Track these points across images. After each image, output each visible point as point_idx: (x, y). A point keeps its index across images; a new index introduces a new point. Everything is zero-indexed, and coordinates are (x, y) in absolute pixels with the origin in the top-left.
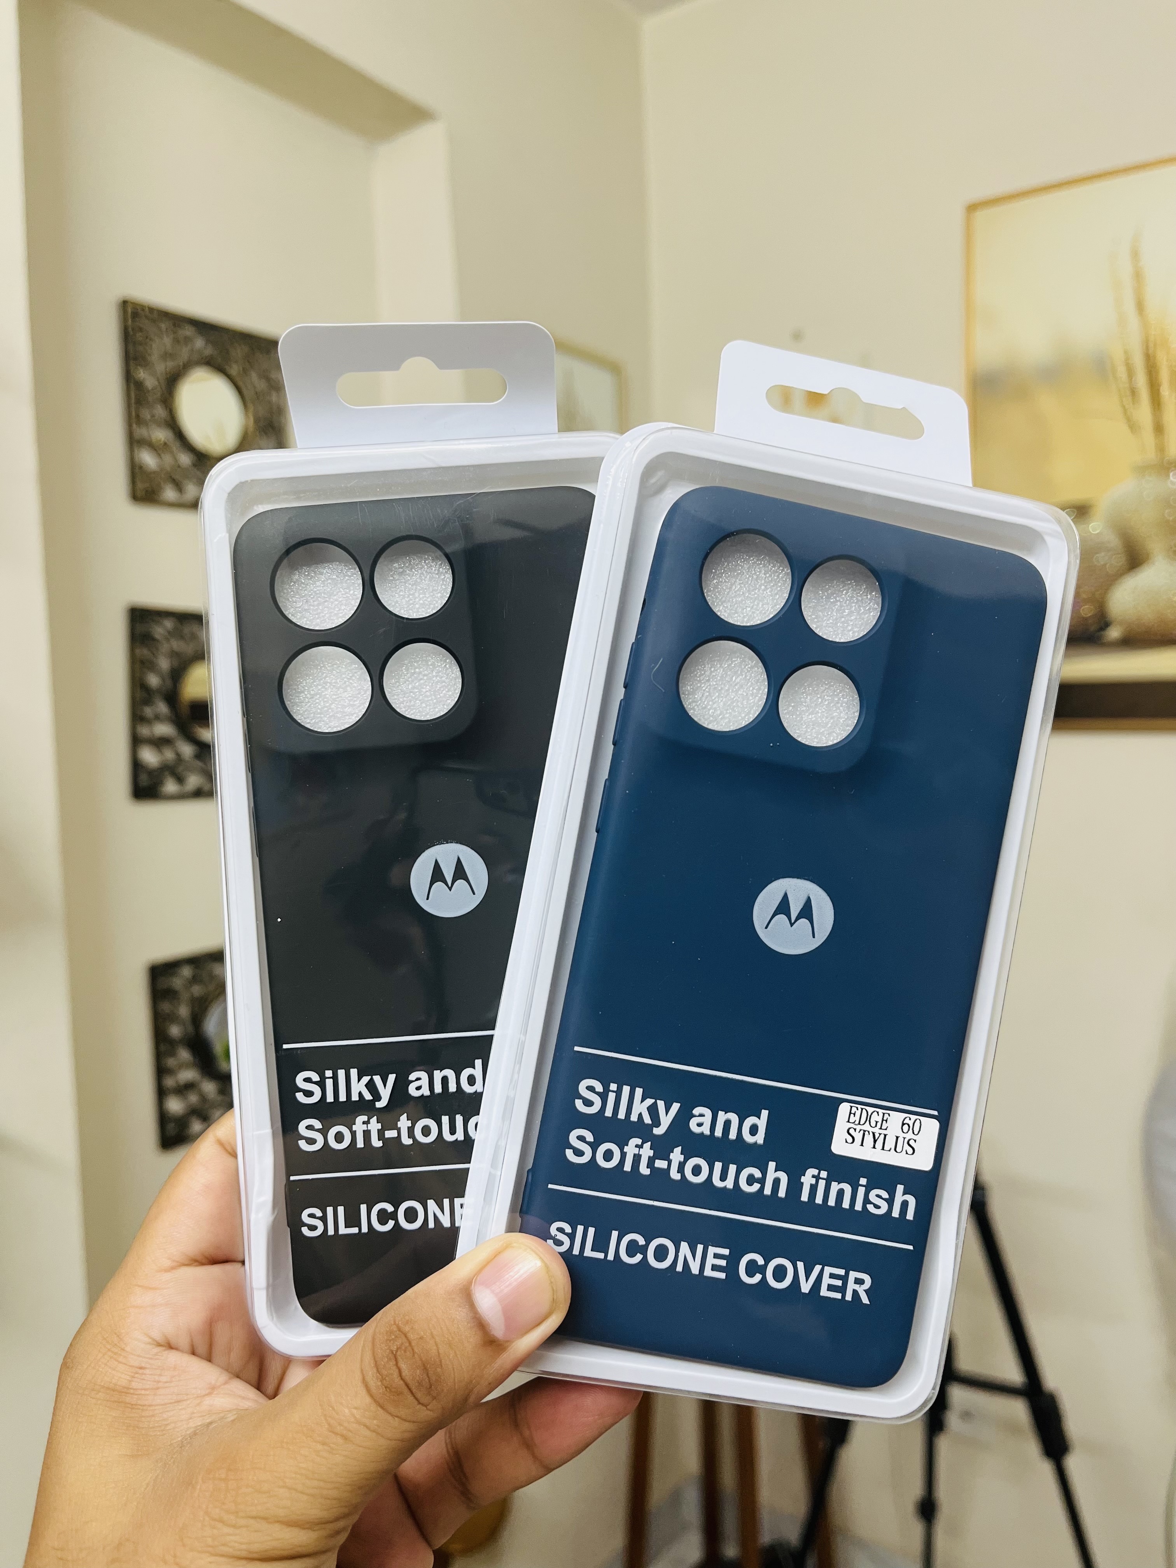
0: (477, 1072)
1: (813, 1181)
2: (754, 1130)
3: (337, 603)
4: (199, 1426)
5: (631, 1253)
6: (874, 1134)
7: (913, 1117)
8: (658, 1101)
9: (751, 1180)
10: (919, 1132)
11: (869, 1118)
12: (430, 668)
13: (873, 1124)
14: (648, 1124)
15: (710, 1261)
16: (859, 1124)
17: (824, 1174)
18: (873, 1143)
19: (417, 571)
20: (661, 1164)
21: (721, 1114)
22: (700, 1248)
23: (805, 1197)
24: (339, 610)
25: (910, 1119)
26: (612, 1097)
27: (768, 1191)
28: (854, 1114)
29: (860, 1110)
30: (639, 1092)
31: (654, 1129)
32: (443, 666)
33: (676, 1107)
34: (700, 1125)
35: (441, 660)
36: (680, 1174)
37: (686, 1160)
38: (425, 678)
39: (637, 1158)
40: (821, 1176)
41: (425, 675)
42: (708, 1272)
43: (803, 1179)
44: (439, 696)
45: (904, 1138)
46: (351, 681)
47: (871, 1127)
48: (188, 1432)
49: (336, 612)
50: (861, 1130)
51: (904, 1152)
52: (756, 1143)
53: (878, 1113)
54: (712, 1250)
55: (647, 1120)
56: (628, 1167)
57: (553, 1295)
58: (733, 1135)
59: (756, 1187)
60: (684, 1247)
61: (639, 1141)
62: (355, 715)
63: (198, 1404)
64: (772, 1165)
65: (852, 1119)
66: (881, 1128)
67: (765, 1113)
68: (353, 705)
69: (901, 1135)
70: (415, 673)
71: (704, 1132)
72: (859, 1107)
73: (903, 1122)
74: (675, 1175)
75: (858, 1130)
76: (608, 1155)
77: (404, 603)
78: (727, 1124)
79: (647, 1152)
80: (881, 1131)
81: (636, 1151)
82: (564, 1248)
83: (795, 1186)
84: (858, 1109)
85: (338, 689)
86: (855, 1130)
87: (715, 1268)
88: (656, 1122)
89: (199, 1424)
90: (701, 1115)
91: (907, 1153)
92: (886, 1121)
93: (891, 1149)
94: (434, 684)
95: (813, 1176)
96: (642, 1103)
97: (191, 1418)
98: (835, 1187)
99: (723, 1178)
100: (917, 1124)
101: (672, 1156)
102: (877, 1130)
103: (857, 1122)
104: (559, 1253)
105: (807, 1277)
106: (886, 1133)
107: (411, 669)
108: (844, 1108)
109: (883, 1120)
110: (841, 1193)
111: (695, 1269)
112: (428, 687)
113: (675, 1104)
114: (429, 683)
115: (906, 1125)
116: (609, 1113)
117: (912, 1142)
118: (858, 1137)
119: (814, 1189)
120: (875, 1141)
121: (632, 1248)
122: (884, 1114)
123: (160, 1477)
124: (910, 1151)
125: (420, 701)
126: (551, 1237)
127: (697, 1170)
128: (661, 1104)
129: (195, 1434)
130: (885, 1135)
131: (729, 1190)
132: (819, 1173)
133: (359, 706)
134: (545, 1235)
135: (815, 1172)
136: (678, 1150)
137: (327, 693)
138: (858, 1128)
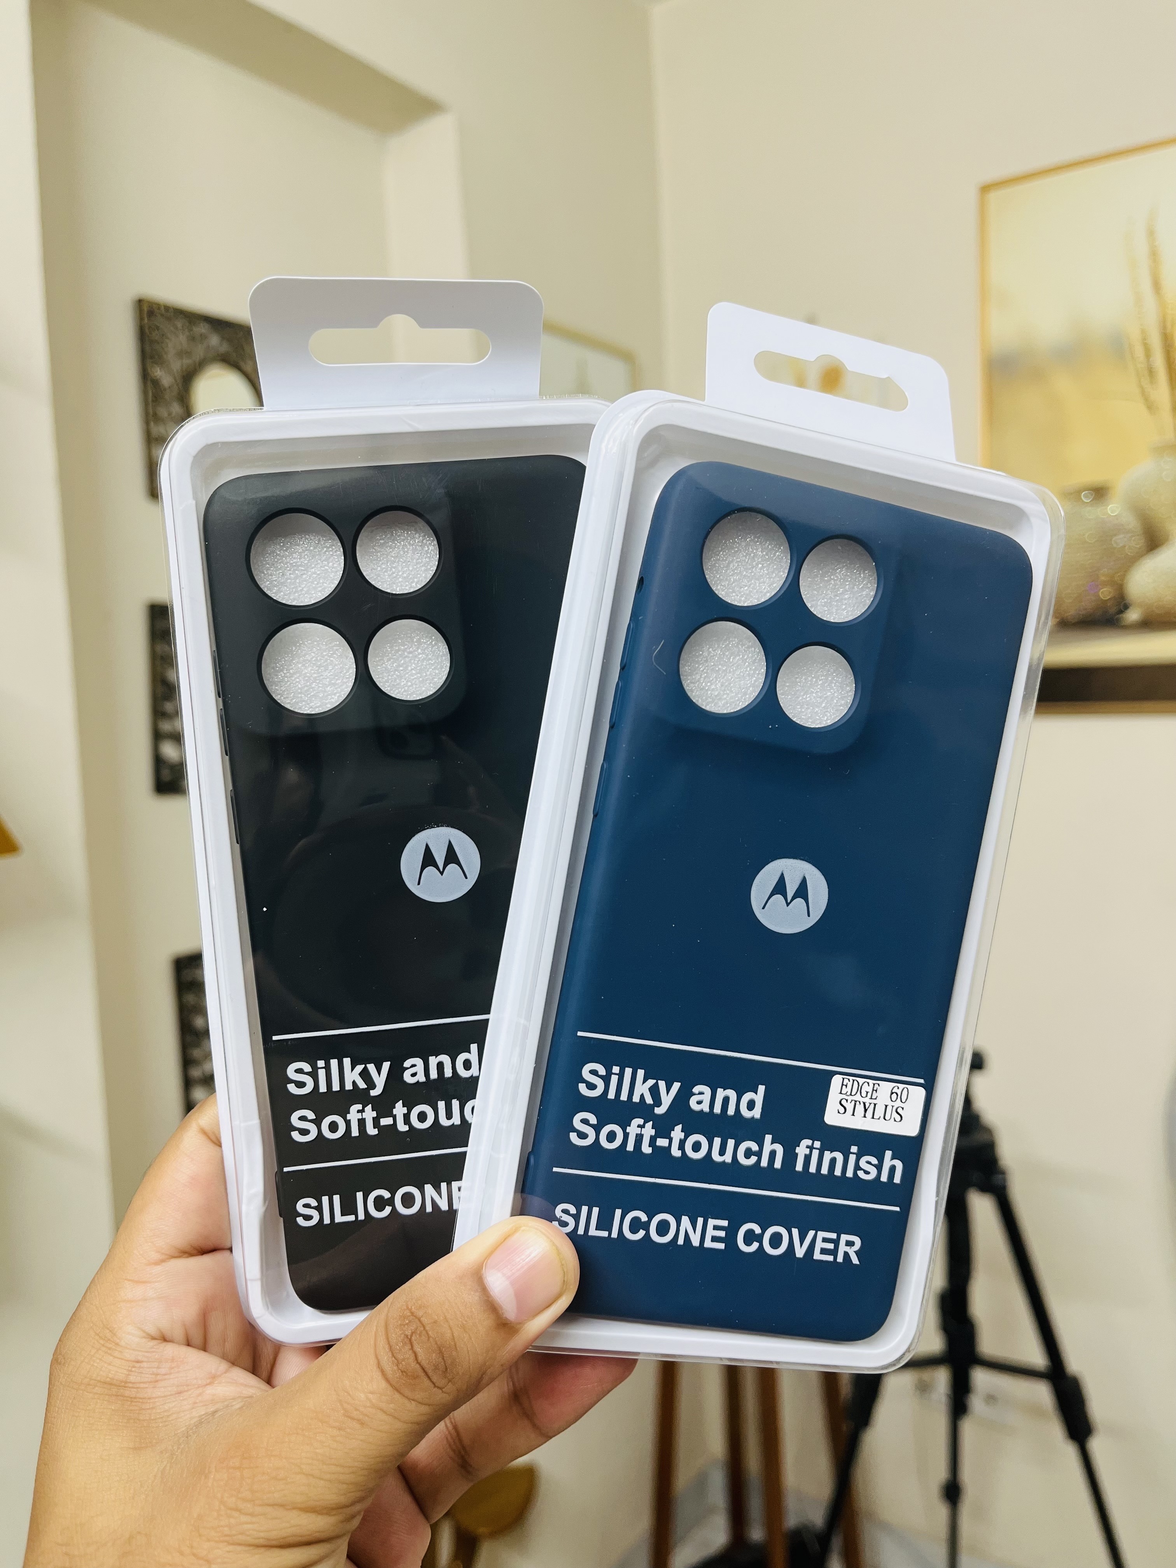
0: (473, 1056)
1: (807, 1151)
2: (751, 1105)
3: (315, 576)
4: (203, 1415)
5: (634, 1229)
6: (864, 1103)
7: (901, 1086)
8: (659, 1081)
9: (748, 1153)
10: (906, 1100)
11: (860, 1089)
12: (415, 645)
13: (864, 1094)
14: (650, 1105)
15: (710, 1232)
16: (851, 1095)
17: (817, 1144)
18: (863, 1113)
19: (400, 543)
20: (662, 1142)
21: (720, 1091)
22: (700, 1221)
23: (799, 1167)
24: (317, 584)
25: (898, 1088)
26: (614, 1079)
27: (764, 1163)
28: (846, 1086)
29: (851, 1081)
30: (641, 1073)
31: (656, 1108)
32: (429, 642)
33: (676, 1086)
34: (699, 1103)
35: (426, 637)
36: (680, 1151)
37: (686, 1137)
38: (411, 655)
39: (639, 1138)
40: (815, 1146)
41: (410, 653)
42: (708, 1244)
43: (798, 1150)
44: (425, 674)
45: (893, 1106)
46: (332, 659)
47: (862, 1097)
48: (192, 1422)
49: (314, 586)
50: (852, 1101)
51: (892, 1119)
52: (753, 1118)
53: (868, 1083)
54: (712, 1222)
55: (649, 1100)
56: (630, 1147)
57: (564, 1277)
58: (731, 1111)
59: (754, 1159)
60: (685, 1221)
61: (641, 1121)
62: (338, 695)
63: (200, 1394)
64: (768, 1138)
65: (844, 1090)
66: (871, 1098)
67: (762, 1089)
68: (334, 684)
69: (890, 1104)
70: (399, 650)
71: (704, 1110)
72: (851, 1078)
73: (892, 1091)
74: (676, 1152)
75: (849, 1101)
76: (611, 1137)
77: (387, 577)
78: (726, 1100)
79: (649, 1131)
80: (871, 1101)
81: (638, 1131)
82: (569, 1229)
83: (790, 1157)
84: (849, 1081)
85: (319, 667)
86: (847, 1101)
87: (714, 1239)
88: (658, 1102)
89: (203, 1413)
90: (701, 1093)
91: (895, 1121)
92: (876, 1091)
93: (880, 1117)
94: (419, 662)
95: (808, 1147)
96: (644, 1084)
97: (193, 1408)
98: (828, 1155)
99: (722, 1152)
100: (905, 1092)
101: (673, 1134)
102: (867, 1100)
103: (849, 1093)
104: (566, 1234)
105: (802, 1243)
106: (875, 1103)
107: (396, 646)
108: (836, 1081)
109: (873, 1090)
110: (833, 1161)
111: (695, 1241)
112: (413, 665)
113: (675, 1083)
114: (415, 660)
115: (895, 1094)
116: (611, 1095)
117: (900, 1110)
118: (849, 1107)
119: (808, 1158)
120: (866, 1110)
121: (636, 1225)
122: (874, 1084)
123: (168, 1468)
124: (898, 1118)
125: (405, 679)
126: (556, 1219)
127: (697, 1147)
128: (662, 1084)
129: (201, 1422)
130: (875, 1105)
131: (728, 1164)
132: (813, 1144)
133: (341, 686)
134: (550, 1217)
135: (808, 1142)
136: (679, 1128)
137: (306, 671)
138: (850, 1098)
